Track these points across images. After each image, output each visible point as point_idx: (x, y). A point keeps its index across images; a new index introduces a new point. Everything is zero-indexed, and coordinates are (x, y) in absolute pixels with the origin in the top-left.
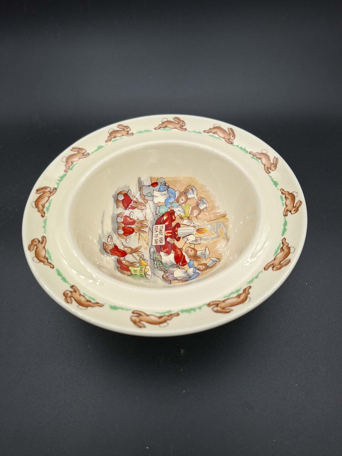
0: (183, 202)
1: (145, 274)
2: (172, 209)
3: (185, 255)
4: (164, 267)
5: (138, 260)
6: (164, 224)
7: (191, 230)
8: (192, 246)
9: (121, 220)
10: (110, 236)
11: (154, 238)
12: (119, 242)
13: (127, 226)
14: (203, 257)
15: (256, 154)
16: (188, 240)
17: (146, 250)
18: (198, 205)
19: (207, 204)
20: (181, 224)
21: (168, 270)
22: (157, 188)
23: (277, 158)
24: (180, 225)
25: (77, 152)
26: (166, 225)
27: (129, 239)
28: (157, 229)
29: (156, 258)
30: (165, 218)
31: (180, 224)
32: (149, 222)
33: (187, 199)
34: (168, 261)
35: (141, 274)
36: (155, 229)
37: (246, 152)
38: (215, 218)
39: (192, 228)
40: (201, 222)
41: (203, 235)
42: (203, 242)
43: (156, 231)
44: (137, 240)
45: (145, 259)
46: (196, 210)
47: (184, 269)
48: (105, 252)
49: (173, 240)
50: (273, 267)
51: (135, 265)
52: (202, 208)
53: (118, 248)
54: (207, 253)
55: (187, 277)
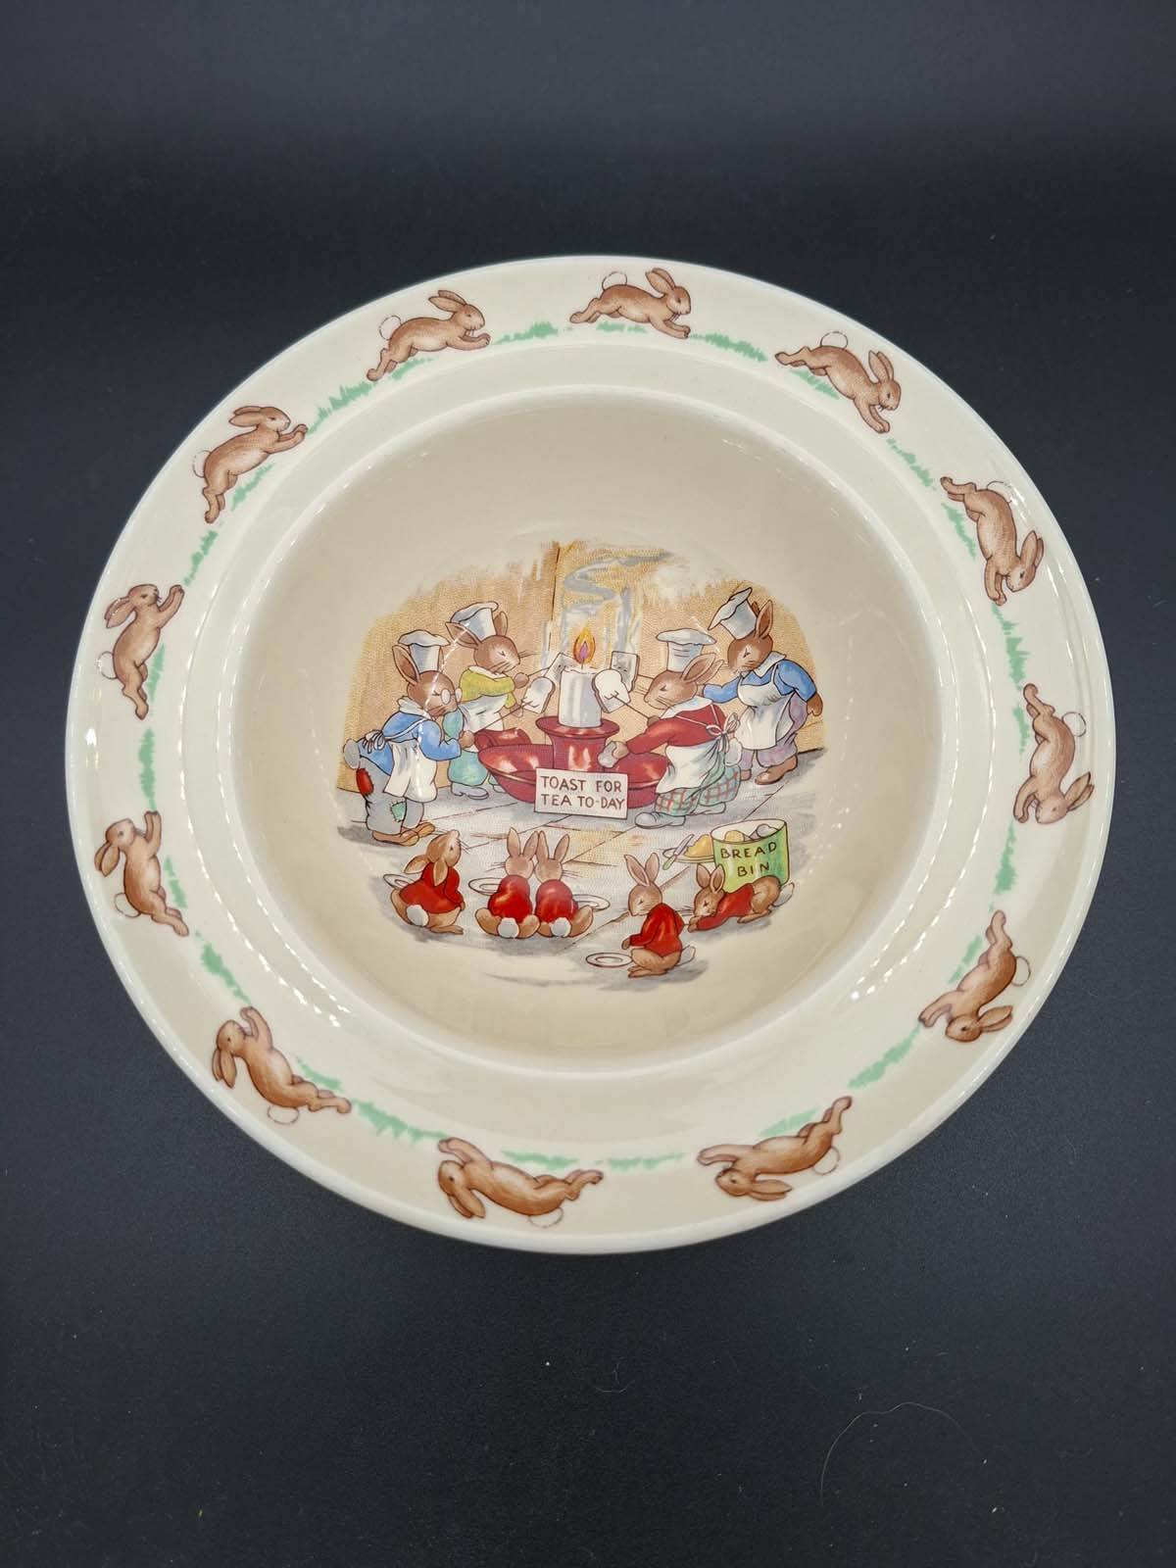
0: (446, 695)
1: (753, 841)
2: (468, 737)
3: (680, 710)
4: (719, 781)
5: (684, 866)
6: (535, 771)
7: (573, 680)
8: (644, 684)
9: (509, 925)
10: (592, 960)
11: (597, 810)
12: (610, 936)
13: (534, 906)
14: (696, 652)
15: (386, 359)
17: (644, 842)
18: (472, 641)
19: (480, 606)
20: (543, 711)
21: (737, 770)
22: (376, 777)
23: (439, 291)
24: (545, 718)
25: (235, 1059)
26: (542, 766)
27: (591, 898)
28: (554, 800)
29: (680, 808)
30: (506, 767)
31: (542, 716)
32: (520, 826)
33: (438, 675)
34: (696, 767)
35: (760, 850)
36: (553, 804)
37: (363, 389)
38: (546, 591)
39: (567, 677)
40: (545, 644)
41: (604, 644)
42: (633, 646)
43: (564, 801)
44: (598, 871)
45: (684, 843)
46: (491, 651)
47: (739, 715)
48: (682, 967)
49: (612, 746)
50: (883, 407)
51: (711, 875)
52: (489, 630)
53: (641, 934)
54: (683, 636)
55: (783, 703)
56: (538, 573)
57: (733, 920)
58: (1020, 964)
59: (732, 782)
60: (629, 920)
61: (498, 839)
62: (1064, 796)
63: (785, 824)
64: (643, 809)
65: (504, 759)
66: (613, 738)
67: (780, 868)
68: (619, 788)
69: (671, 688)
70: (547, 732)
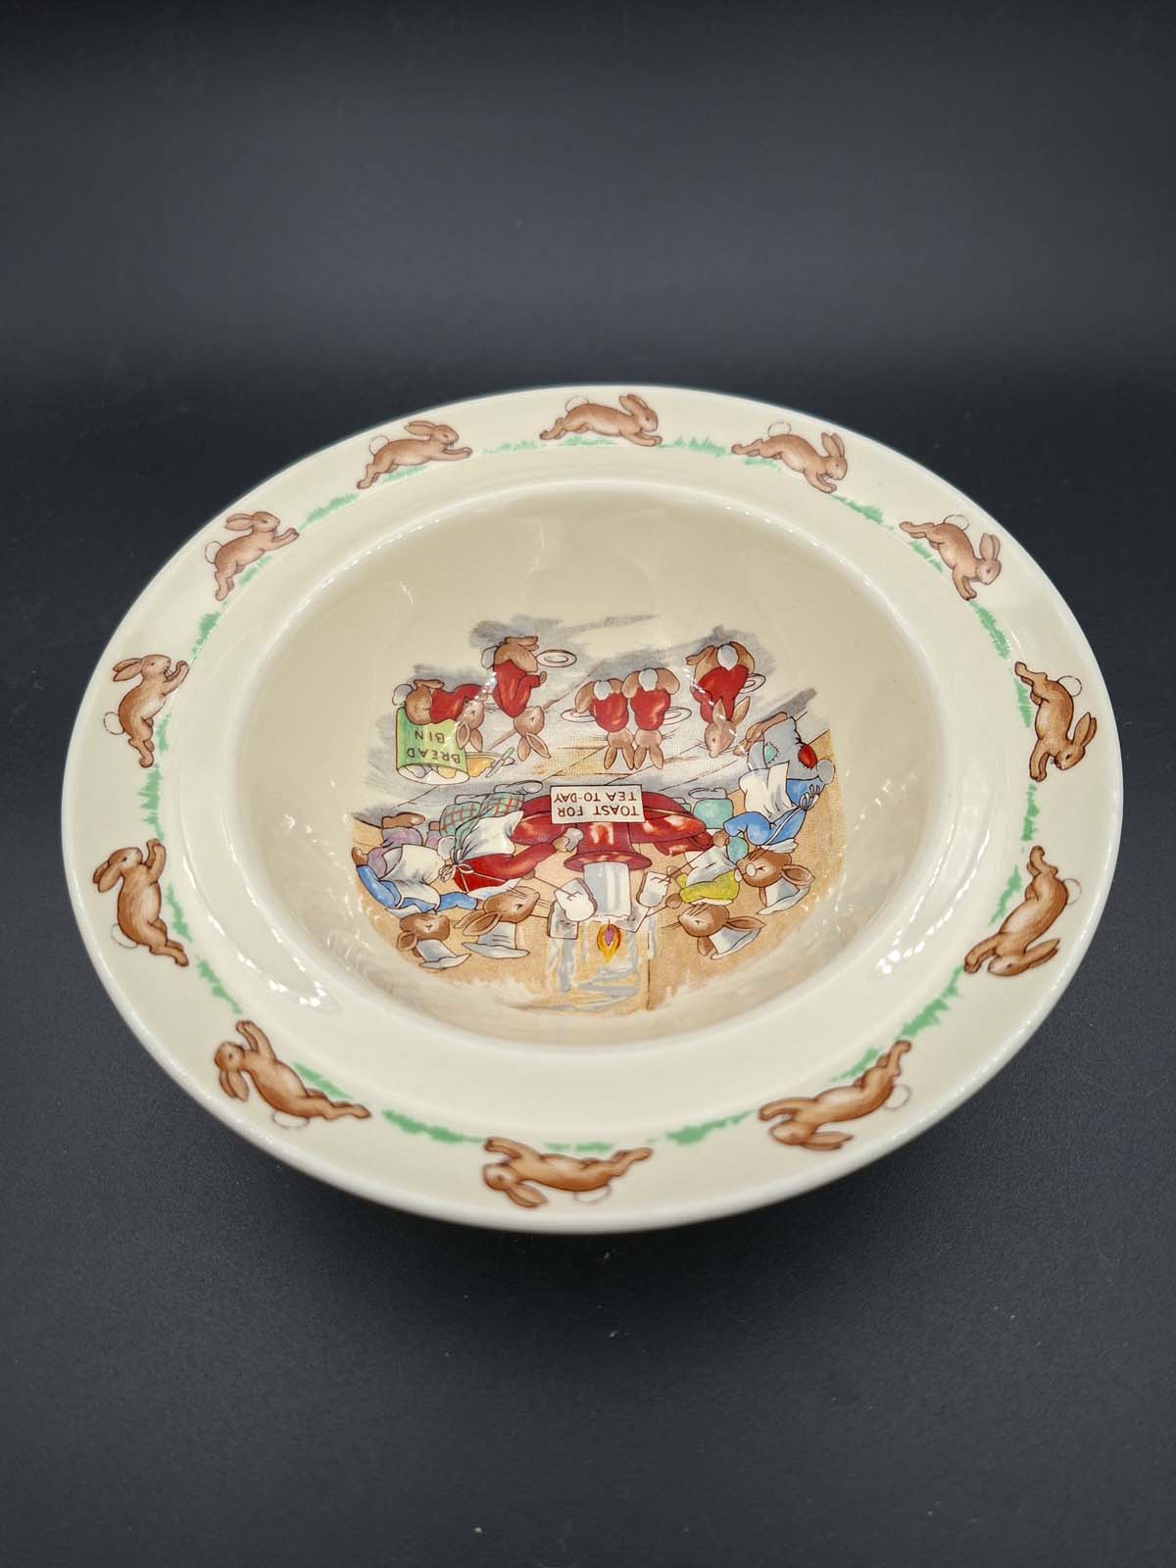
0: (751, 871)
1: (429, 765)
2: (720, 841)
3: (501, 886)
4: (461, 823)
5: (495, 750)
6: (646, 819)
7: (617, 908)
9: (649, 683)
10: (571, 659)
11: (580, 792)
12: (558, 687)
13: (629, 706)
14: (484, 939)
15: (892, 1067)
16: (571, 895)
17: (534, 770)
18: (731, 923)
19: (730, 952)
20: (645, 875)
21: (443, 832)
22: (800, 770)
24: (643, 868)
25: (827, 455)
26: (639, 825)
27: (577, 719)
28: (623, 797)
29: (500, 799)
30: (675, 820)
31: (646, 870)
32: (653, 772)
33: (762, 886)
34: (483, 837)
35: (424, 754)
36: (623, 793)
37: (913, 1028)
38: (657, 982)
39: (625, 910)
40: (653, 939)
41: (587, 945)
42: (555, 945)
43: (614, 796)
44: (574, 743)
45: (495, 770)
46: (711, 921)
47: (439, 880)
48: (492, 644)
49: (570, 848)
50: (239, 1046)
52: (718, 937)
53: (531, 688)
54: (498, 953)
55: (392, 876)
56: (669, 991)
57: (449, 688)
58: (212, 558)
59: (448, 821)
60: (542, 703)
61: (672, 758)
62: (141, 672)
63: (398, 769)
64: (535, 796)
65: (679, 827)
66: (569, 855)
67: (405, 724)
68: (560, 812)
69: (511, 907)
70: (638, 856)
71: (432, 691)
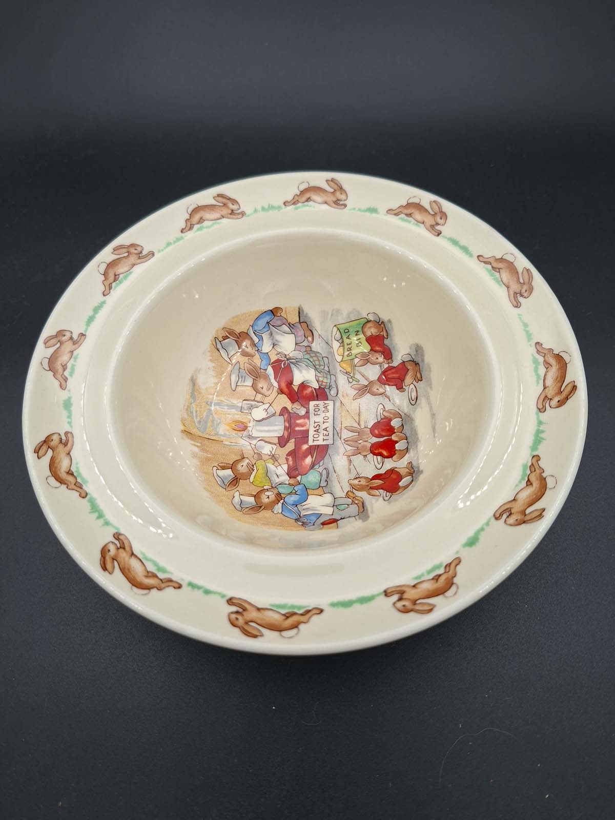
0: (267, 493)
1: (343, 342)
2: (292, 481)
3: (274, 380)
4: (311, 361)
5: (357, 373)
6: (310, 446)
7: (257, 431)
8: (259, 397)
9: (400, 446)
10: (413, 402)
11: (330, 414)
12: (396, 399)
13: (386, 437)
14: (243, 372)
15: (74, 487)
16: (266, 410)
17: (345, 392)
18: (236, 480)
19: (215, 474)
20: (275, 444)
21: (305, 353)
22: (323, 519)
24: (279, 443)
26: (307, 442)
27: (379, 411)
28: (326, 435)
30: (308, 460)
31: (278, 445)
32: (342, 450)
33: (257, 496)
34: (304, 371)
35: (348, 338)
36: (328, 435)
37: (92, 501)
38: (206, 442)
39: (255, 434)
40: (236, 445)
41: (237, 417)
42: (238, 402)
43: (326, 430)
44: (363, 411)
45: (346, 374)
46: (240, 472)
47: (276, 352)
48: (413, 357)
49: (294, 410)
50: (141, 252)
51: (361, 360)
52: (229, 472)
53: (396, 385)
54: (234, 378)
55: (273, 329)
56: (196, 444)
57: (386, 342)
58: (410, 201)
59: (312, 355)
60: (388, 393)
61: (350, 460)
63: (335, 326)
64: (328, 393)
65: (304, 462)
67: (360, 324)
68: (317, 405)
70: (287, 441)
71: (382, 333)
